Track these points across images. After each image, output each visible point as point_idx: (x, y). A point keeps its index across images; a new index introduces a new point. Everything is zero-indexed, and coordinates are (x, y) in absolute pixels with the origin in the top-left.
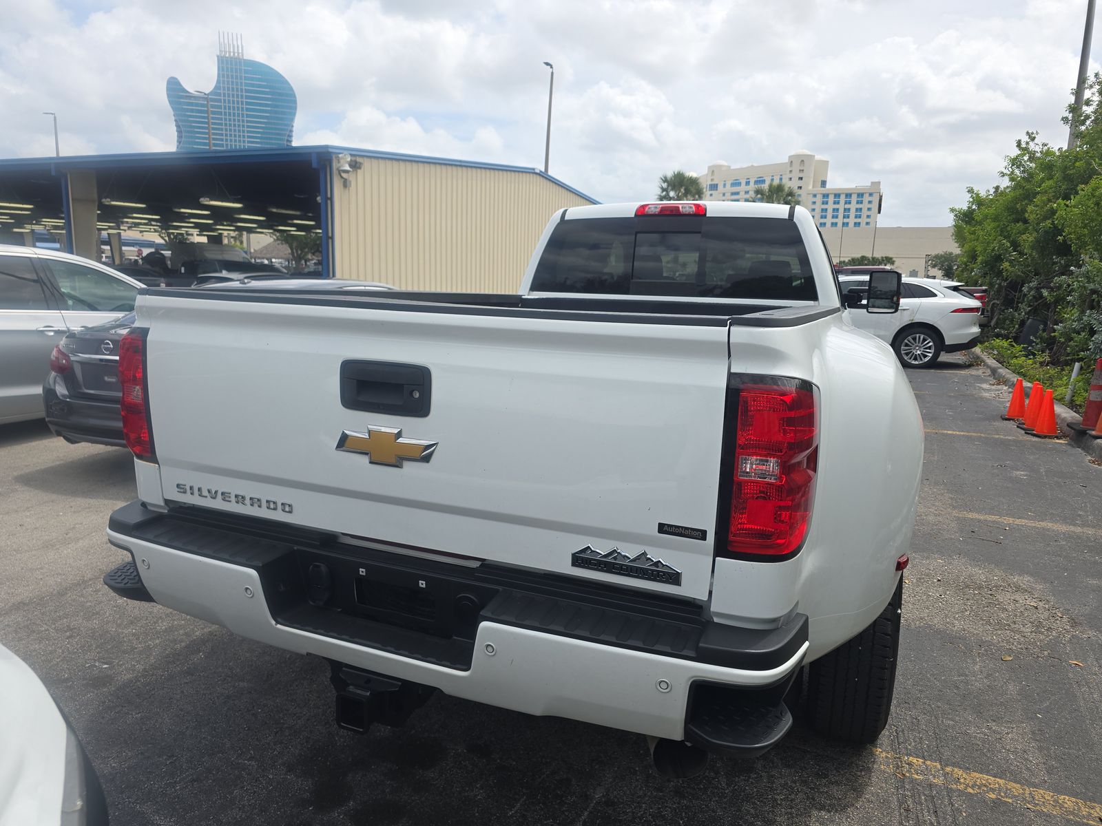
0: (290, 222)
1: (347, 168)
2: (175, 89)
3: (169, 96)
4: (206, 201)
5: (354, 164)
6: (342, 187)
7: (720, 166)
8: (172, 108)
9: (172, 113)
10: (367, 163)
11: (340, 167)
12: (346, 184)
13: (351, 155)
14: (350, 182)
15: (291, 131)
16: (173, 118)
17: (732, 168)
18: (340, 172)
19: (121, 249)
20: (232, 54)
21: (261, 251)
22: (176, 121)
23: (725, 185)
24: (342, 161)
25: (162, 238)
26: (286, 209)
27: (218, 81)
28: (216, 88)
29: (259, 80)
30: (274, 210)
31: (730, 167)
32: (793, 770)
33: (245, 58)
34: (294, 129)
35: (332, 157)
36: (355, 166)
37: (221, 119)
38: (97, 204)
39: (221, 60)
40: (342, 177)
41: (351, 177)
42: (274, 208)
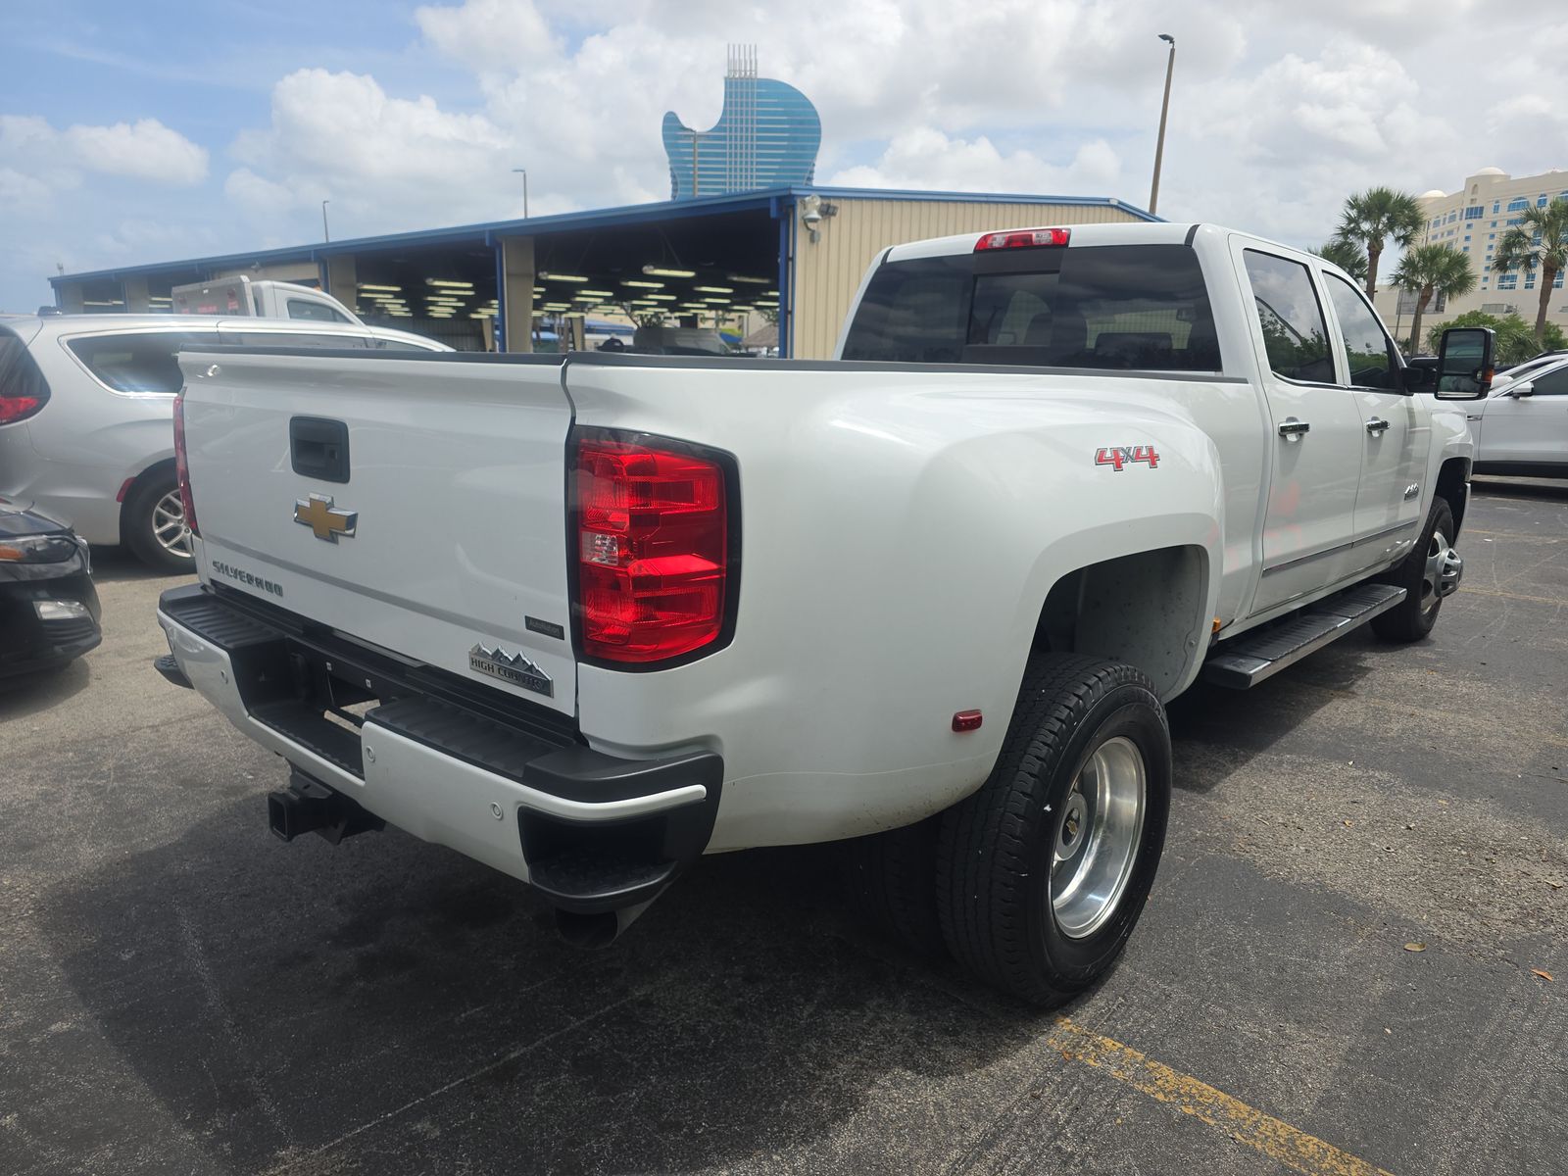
0: (764, 294)
1: (815, 215)
2: (672, 123)
3: (665, 137)
4: (649, 270)
5: (825, 209)
6: (808, 240)
7: (1489, 178)
8: (668, 153)
9: (667, 159)
10: (844, 207)
11: (806, 214)
12: (813, 237)
13: (822, 197)
14: (819, 235)
15: (812, 172)
16: (669, 166)
17: (1512, 179)
18: (806, 221)
19: (583, 339)
20: (743, 73)
21: (755, 337)
22: (671, 169)
23: (1496, 209)
24: (809, 207)
25: (635, 322)
26: (751, 276)
27: (725, 112)
28: (722, 121)
29: (775, 105)
30: (735, 279)
31: (1510, 177)
32: (915, 1018)
33: (759, 76)
34: (816, 168)
35: (795, 202)
36: (827, 212)
37: (725, 163)
38: (534, 278)
39: (730, 83)
40: (808, 229)
41: (819, 228)
42: (734, 276)
